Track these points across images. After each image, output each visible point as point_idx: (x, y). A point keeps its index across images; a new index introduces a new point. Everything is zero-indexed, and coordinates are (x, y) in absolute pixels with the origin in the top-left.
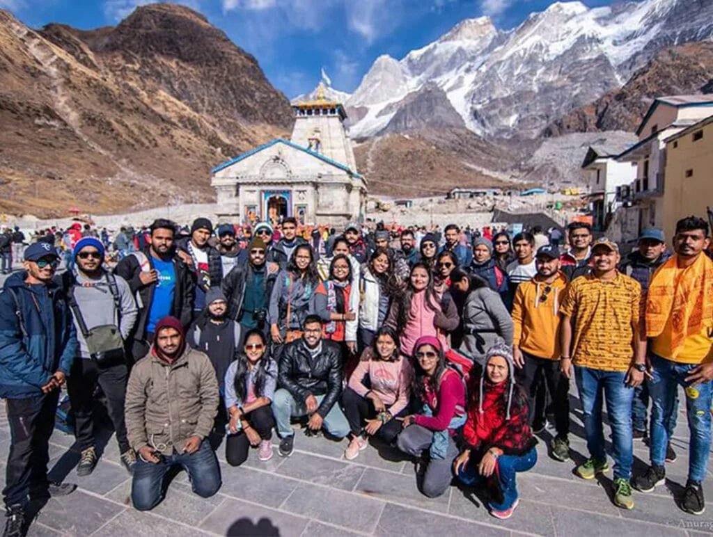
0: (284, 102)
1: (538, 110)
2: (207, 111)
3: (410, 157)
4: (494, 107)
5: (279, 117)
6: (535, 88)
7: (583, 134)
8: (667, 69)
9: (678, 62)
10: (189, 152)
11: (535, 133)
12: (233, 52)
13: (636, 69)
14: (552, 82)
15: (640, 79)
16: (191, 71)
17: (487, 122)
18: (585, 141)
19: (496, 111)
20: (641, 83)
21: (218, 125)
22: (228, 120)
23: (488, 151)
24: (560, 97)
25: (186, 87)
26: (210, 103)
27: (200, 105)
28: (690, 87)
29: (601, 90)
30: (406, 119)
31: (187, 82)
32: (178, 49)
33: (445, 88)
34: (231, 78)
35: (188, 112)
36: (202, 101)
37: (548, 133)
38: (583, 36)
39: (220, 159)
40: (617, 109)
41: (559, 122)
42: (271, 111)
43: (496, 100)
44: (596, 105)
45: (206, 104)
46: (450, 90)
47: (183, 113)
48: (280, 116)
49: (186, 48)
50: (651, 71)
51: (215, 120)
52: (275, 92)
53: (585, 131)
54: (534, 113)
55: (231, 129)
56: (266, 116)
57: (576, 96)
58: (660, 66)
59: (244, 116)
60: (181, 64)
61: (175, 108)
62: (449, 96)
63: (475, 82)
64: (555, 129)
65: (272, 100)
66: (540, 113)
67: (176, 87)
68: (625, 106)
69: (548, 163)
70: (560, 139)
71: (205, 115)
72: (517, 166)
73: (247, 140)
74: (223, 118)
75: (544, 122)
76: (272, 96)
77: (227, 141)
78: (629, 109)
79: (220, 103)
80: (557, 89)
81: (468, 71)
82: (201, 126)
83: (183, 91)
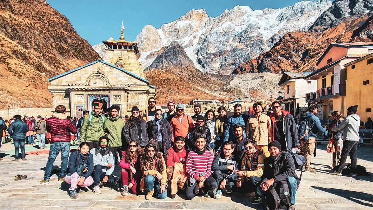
0: (88, 46)
1: (230, 60)
2: (34, 48)
3: (166, 82)
4: (208, 58)
5: (84, 55)
6: (229, 49)
7: (252, 73)
8: (289, 43)
9: (293, 40)
10: (21, 74)
11: (230, 72)
12: (52, 13)
13: (275, 42)
14: (236, 47)
15: (277, 48)
16: (22, 22)
17: (205, 65)
18: (254, 77)
19: (210, 60)
20: (278, 49)
21: (42, 58)
22: (50, 55)
23: (207, 81)
24: (241, 54)
25: (17, 32)
26: (36, 44)
27: (29, 44)
28: (299, 52)
29: (259, 52)
30: (162, 61)
31: (18, 29)
32: (10, 7)
33: (183, 46)
34: (50, 29)
35: (20, 48)
36: (30, 42)
37: (235, 72)
38: (250, 24)
39: (44, 80)
40: (267, 61)
41: (241, 67)
42: (79, 52)
43: (210, 54)
44: (258, 59)
45: (33, 44)
46: (186, 47)
47: (16, 48)
48: (85, 55)
49: (17, 7)
50: (282, 44)
51: (40, 55)
52: (81, 40)
53: (253, 72)
54: (228, 62)
55: (52, 61)
56: (76, 54)
57: (248, 54)
58: (285, 41)
59: (61, 53)
60: (13, 16)
61: (9, 45)
62: (185, 50)
63: (198, 44)
64: (239, 70)
65: (80, 45)
66: (231, 62)
67: (10, 31)
68: (271, 60)
69: (237, 88)
70: (242, 75)
71: (32, 51)
72: (222, 89)
73: (63, 68)
74: (47, 54)
75: (234, 66)
76: (80, 42)
77: (49, 69)
78: (272, 62)
79: (43, 44)
80: (239, 50)
81: (195, 37)
82: (30, 58)
83: (15, 34)
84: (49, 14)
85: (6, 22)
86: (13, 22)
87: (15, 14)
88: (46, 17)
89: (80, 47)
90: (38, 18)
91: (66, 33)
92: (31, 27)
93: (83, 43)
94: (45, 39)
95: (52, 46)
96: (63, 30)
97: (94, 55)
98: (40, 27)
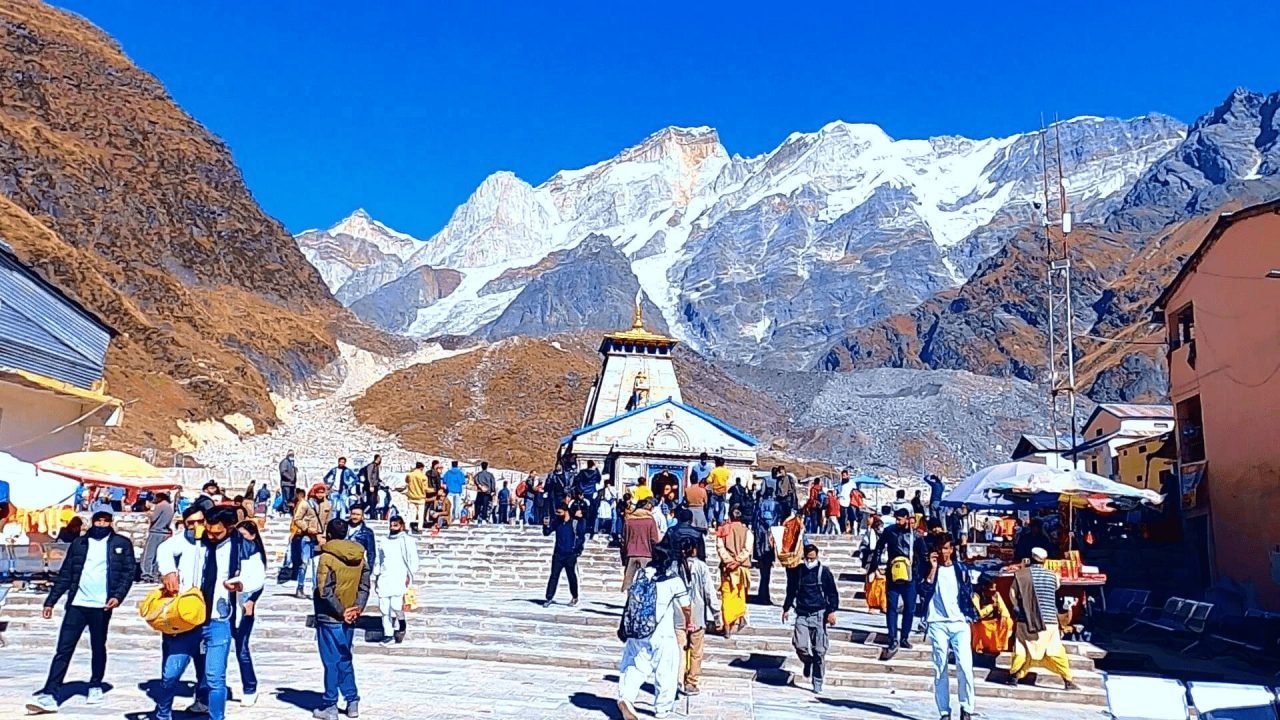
0: (284, 244)
1: (808, 315)
2: (98, 245)
4: (726, 301)
5: (269, 276)
6: (804, 272)
7: (896, 371)
8: (1034, 264)
11: (807, 361)
12: (176, 125)
13: (981, 256)
14: (833, 264)
15: (990, 277)
16: (72, 153)
17: (711, 329)
18: (905, 384)
19: (731, 308)
20: (993, 284)
21: (121, 280)
22: (149, 270)
23: (721, 391)
24: (850, 294)
25: (52, 186)
26: (106, 230)
27: (82, 228)
29: (922, 288)
30: (545, 303)
31: (57, 175)
32: (44, 102)
33: (628, 251)
34: (163, 180)
35: (54, 243)
36: (89, 222)
37: (832, 361)
38: (885, 186)
40: (954, 327)
41: (851, 341)
42: (253, 262)
43: (729, 285)
44: (918, 315)
45: (98, 230)
46: (639, 255)
47: (41, 243)
48: (272, 273)
49: (64, 102)
50: (1008, 265)
51: (116, 268)
52: (264, 221)
53: (901, 366)
54: (802, 319)
55: (155, 292)
56: (239, 269)
57: (879, 295)
58: (1021, 257)
59: (188, 265)
60: (47, 133)
61: (24, 233)
62: (637, 267)
63: (687, 247)
64: (844, 356)
65: (256, 238)
66: (813, 321)
67: (27, 182)
68: (967, 323)
69: (839, 425)
70: (859, 378)
71: (92, 254)
72: (780, 427)
73: (190, 320)
74: (139, 265)
75: (823, 339)
76: (258, 228)
77: (142, 318)
78: (974, 331)
79: (132, 231)
80: (843, 279)
81: (674, 223)
82: (84, 279)
83: (44, 192)
84: (166, 129)
85: (19, 153)
86: (43, 151)
87: (54, 127)
88: (153, 139)
89: (257, 246)
90: (128, 142)
91: (215, 194)
92: (100, 171)
93: (271, 232)
94: (140, 212)
95: (161, 239)
96: (208, 183)
97: (303, 276)
98: (129, 170)
